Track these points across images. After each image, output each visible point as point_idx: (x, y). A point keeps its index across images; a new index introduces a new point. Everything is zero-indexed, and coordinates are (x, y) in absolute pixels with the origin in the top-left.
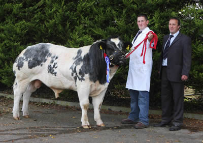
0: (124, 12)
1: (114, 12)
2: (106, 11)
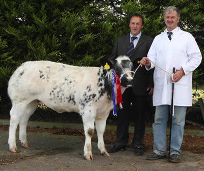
0: (43, 7)
1: (30, 7)
2: (20, 6)
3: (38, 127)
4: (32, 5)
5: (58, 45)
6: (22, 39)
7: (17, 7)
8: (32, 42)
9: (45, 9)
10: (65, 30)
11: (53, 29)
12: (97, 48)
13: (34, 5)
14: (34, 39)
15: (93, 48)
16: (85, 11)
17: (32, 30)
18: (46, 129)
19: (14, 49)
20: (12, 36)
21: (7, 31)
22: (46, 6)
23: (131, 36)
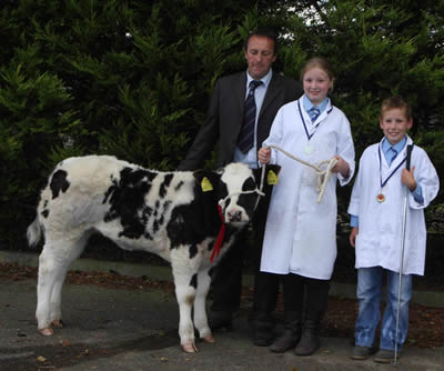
0: (155, 11)
1: (126, 11)
2: (105, 9)
4: (130, 7)
5: (184, 98)
6: (107, 82)
7: (99, 10)
8: (131, 89)
9: (160, 16)
10: (201, 64)
11: (176, 61)
13: (136, 7)
14: (134, 83)
16: (247, 23)
17: (131, 62)
19: (91, 104)
21: (75, 64)
22: (161, 10)
23: (250, 79)
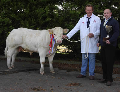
3: (26, 60)
4: (23, 4)
6: (18, 20)
7: (17, 5)
8: (23, 21)
9: (29, 6)
10: (38, 16)
12: (52, 24)
14: (24, 20)
15: (50, 24)
16: (47, 8)
17: (23, 15)
18: (30, 61)
19: (15, 24)
20: (14, 18)
21: (11, 16)
